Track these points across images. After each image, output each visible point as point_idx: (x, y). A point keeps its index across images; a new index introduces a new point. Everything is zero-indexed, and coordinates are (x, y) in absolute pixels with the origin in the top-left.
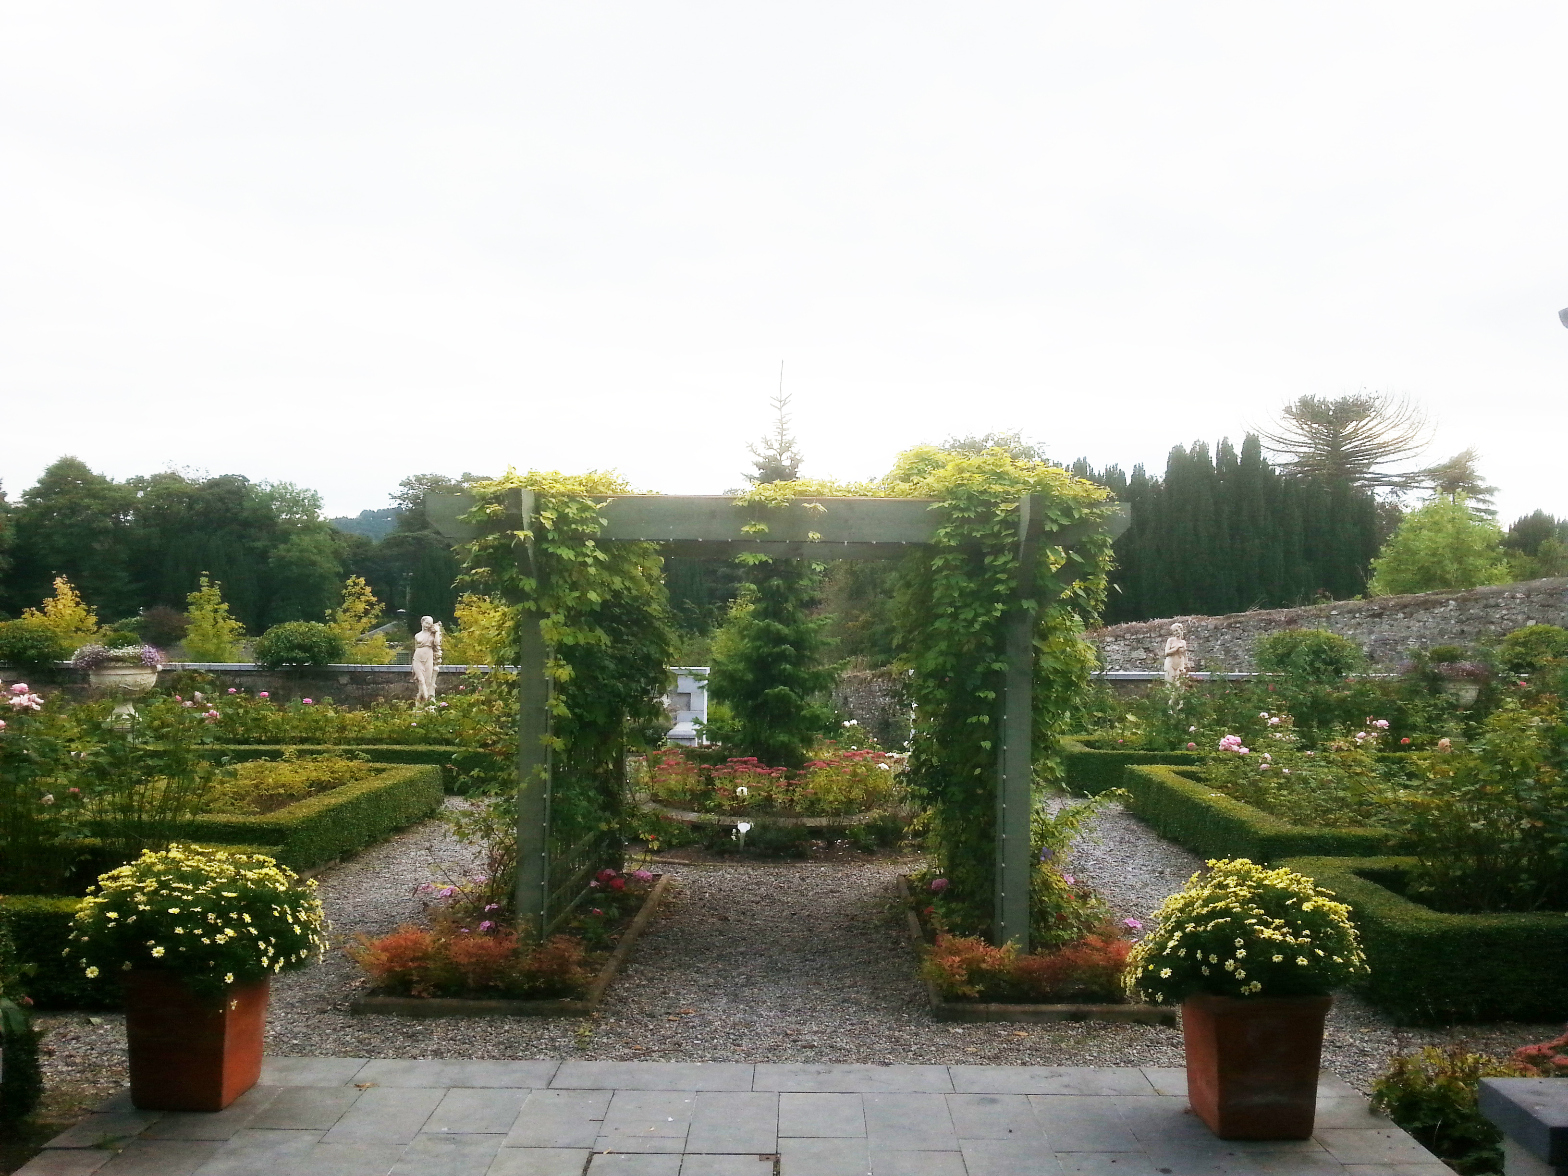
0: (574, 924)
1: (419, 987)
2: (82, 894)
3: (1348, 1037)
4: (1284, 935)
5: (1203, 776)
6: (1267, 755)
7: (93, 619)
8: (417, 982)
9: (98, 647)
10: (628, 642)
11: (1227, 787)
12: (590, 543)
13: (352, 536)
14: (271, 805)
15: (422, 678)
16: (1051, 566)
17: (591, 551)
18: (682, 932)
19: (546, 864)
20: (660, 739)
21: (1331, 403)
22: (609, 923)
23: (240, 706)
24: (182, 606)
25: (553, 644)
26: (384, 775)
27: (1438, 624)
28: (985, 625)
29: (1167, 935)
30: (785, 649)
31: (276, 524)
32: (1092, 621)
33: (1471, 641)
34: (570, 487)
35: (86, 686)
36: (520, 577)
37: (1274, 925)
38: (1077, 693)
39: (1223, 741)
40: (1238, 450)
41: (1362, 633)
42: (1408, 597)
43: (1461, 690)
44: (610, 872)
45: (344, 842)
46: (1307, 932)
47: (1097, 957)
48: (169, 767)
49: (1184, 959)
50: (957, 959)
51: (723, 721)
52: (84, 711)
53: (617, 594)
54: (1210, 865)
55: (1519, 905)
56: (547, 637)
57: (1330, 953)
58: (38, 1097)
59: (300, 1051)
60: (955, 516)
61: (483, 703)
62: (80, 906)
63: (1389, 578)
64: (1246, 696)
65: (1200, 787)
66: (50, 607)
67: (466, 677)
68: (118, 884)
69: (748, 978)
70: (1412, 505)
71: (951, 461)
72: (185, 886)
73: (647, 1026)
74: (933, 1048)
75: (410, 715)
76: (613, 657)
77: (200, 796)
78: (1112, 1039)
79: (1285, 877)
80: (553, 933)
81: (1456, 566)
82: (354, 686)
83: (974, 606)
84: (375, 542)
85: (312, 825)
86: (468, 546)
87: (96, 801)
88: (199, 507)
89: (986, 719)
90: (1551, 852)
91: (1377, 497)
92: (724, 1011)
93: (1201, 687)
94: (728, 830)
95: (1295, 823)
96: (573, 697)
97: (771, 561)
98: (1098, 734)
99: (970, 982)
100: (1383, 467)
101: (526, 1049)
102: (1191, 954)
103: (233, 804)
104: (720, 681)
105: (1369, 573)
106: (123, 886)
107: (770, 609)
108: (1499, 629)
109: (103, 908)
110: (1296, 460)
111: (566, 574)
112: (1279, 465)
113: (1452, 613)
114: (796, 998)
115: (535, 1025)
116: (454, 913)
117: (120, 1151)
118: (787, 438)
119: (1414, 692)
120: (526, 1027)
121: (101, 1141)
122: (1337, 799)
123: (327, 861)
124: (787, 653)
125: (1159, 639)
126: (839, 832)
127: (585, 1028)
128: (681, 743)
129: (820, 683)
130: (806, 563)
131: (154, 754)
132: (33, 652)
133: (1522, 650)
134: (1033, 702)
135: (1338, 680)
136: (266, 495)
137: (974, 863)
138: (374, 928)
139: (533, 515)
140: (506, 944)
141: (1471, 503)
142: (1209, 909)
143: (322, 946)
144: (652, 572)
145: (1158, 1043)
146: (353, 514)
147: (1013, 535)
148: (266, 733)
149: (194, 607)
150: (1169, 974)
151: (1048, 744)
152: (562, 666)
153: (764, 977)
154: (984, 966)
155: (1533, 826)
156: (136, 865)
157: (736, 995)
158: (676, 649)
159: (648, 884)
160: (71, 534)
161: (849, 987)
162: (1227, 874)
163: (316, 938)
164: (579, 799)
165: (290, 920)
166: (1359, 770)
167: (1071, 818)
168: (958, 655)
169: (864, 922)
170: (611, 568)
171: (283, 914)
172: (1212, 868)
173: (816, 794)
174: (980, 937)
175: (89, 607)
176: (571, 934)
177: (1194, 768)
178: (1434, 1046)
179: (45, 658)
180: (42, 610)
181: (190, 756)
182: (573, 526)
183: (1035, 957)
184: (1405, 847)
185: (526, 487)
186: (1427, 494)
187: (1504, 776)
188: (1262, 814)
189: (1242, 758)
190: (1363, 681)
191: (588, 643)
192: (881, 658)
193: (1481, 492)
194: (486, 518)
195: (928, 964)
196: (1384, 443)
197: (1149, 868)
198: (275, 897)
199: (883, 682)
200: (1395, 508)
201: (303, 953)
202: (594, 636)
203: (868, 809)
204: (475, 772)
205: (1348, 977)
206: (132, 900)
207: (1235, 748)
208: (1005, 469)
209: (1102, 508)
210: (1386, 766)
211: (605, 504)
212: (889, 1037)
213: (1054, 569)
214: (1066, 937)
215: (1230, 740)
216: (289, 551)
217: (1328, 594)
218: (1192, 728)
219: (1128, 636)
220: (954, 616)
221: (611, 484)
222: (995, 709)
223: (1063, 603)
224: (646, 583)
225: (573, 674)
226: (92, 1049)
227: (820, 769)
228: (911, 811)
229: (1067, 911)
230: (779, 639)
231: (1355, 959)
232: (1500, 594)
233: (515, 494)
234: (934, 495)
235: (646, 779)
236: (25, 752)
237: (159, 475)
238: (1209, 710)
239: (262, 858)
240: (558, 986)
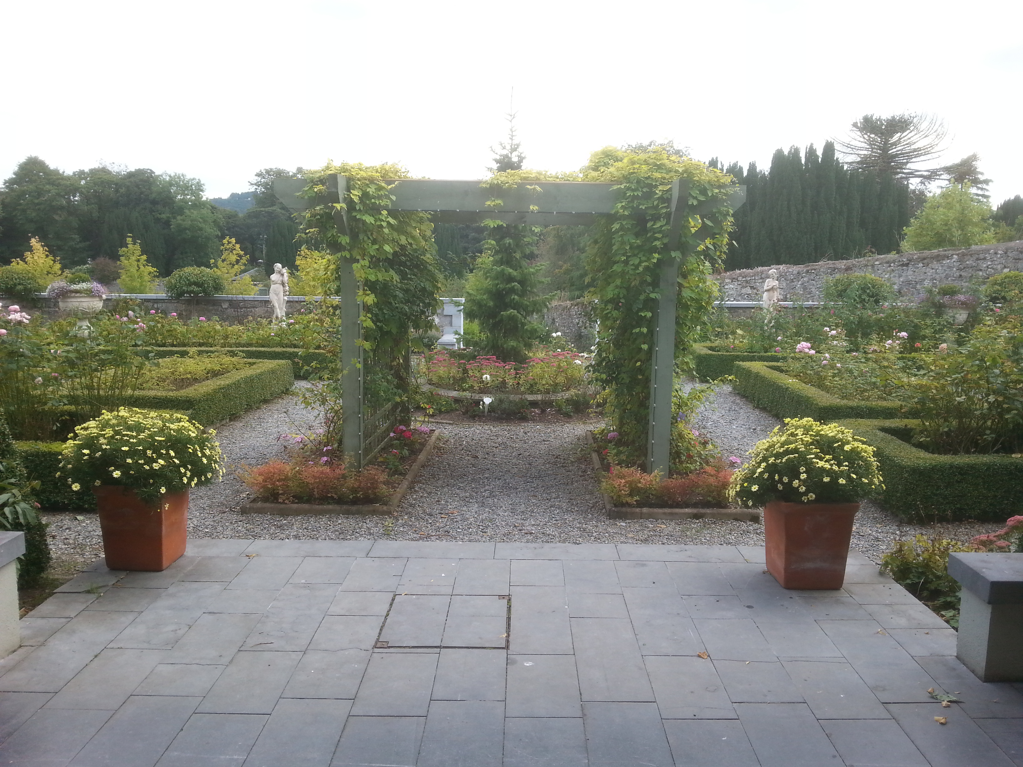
0: (380, 459)
1: (284, 497)
2: (65, 440)
3: (868, 530)
4: (831, 465)
5: (784, 369)
6: (827, 355)
7: (58, 266)
8: (281, 494)
9: (63, 284)
10: (411, 279)
11: (799, 376)
12: (385, 212)
13: (225, 211)
14: (183, 386)
15: (276, 305)
16: (691, 229)
17: (385, 217)
18: (449, 465)
19: (362, 421)
20: (433, 344)
21: (884, 120)
22: (403, 459)
23: (159, 322)
24: (116, 257)
25: (362, 280)
26: (254, 366)
27: (945, 270)
28: (647, 268)
29: (756, 465)
30: (514, 286)
31: (174, 202)
32: (717, 266)
33: (966, 282)
34: (370, 174)
35: (57, 309)
36: (339, 235)
37: (825, 459)
38: (705, 314)
39: (799, 346)
40: (820, 153)
41: (895, 276)
42: (927, 253)
43: (956, 313)
44: (403, 427)
45: (231, 409)
46: (847, 463)
47: (711, 480)
48: (115, 360)
49: (767, 479)
50: (623, 481)
51: (473, 334)
52: (57, 326)
53: (403, 247)
54: (786, 422)
55: (983, 450)
56: (358, 275)
57: (860, 477)
58: (49, 562)
59: (210, 536)
60: (628, 195)
61: (317, 320)
62: (65, 446)
63: (916, 239)
64: (816, 318)
65: (783, 376)
66: (29, 258)
67: (305, 303)
68: (88, 432)
69: (491, 492)
70: (933, 191)
71: (627, 156)
72: (131, 433)
73: (427, 520)
74: (607, 534)
75: (270, 329)
76: (401, 289)
77: (137, 379)
78: (720, 529)
79: (834, 430)
80: (367, 465)
81: (960, 232)
82: (232, 310)
83: (639, 256)
84: (241, 215)
85: (210, 398)
86: (303, 214)
87: (70, 382)
88: (123, 190)
89: (645, 330)
90: (1007, 417)
91: (910, 185)
92: (476, 512)
93: (787, 311)
94: (477, 403)
95: (843, 398)
96: (376, 315)
97: (505, 225)
98: (718, 342)
99: (631, 495)
100: (916, 165)
101: (353, 534)
102: (771, 477)
103: (158, 384)
104: (471, 307)
105: (902, 237)
106: (91, 433)
107: (504, 260)
108: (985, 274)
109: (80, 447)
110: (859, 159)
111: (369, 234)
112: (847, 163)
113: (955, 264)
114: (521, 505)
115: (358, 520)
116: (304, 453)
117: (102, 594)
118: (515, 142)
119: (925, 315)
120: (352, 521)
121: (89, 589)
122: (870, 384)
123: (221, 421)
124: (516, 288)
125: (761, 281)
126: (550, 404)
127: (389, 522)
128: (447, 347)
129: (537, 308)
130: (528, 228)
131: (104, 352)
132: (20, 287)
133: (999, 288)
134: (676, 320)
135: (876, 307)
136: (166, 182)
137: (635, 422)
138: (253, 462)
139: (345, 193)
140: (338, 471)
141: (974, 190)
142: (784, 449)
143: (220, 471)
144: (426, 233)
145: (748, 532)
146: (225, 196)
147: (667, 207)
148: (176, 339)
149: (124, 258)
150: (757, 489)
151: (685, 346)
152: (368, 295)
153: (501, 492)
154: (639, 485)
155: (996, 400)
156: (99, 420)
157: (483, 503)
158: (443, 284)
159: (427, 436)
160: (39, 209)
161: (555, 498)
162: (797, 428)
163: (217, 466)
164: (382, 381)
165: (200, 455)
166: (886, 364)
167: (698, 394)
168: (628, 289)
169: (564, 459)
170: (399, 229)
171: (195, 451)
172: (788, 424)
173: (534, 379)
174: (638, 468)
175: (55, 258)
176: (379, 466)
177: (779, 364)
178: (922, 534)
179: (28, 291)
180: (24, 260)
181: (128, 353)
182: (373, 200)
183: (672, 480)
184: (913, 414)
185: (340, 173)
186: (944, 183)
187: (980, 368)
188: (822, 393)
189: (811, 357)
190: (893, 308)
191: (385, 280)
192: (577, 293)
193: (981, 182)
194: (314, 195)
195: (604, 484)
196: (918, 148)
197: (747, 426)
198: (189, 440)
199: (578, 308)
200: (922, 193)
201: (209, 475)
202: (389, 275)
203: (568, 389)
204: (313, 364)
205: (870, 492)
206: (98, 442)
207: (807, 350)
208: (663, 161)
209: (728, 189)
210: (904, 362)
211: (393, 185)
212: (579, 528)
213: (693, 230)
214: (692, 468)
215: (804, 345)
216: (184, 220)
217: (873, 250)
218: (780, 338)
219: (740, 278)
220: (626, 262)
221: (397, 171)
222: (651, 323)
223: (699, 253)
224: (422, 240)
225: (375, 300)
226: (79, 535)
227: (536, 364)
228: (595, 390)
229: (694, 452)
230: (511, 279)
231: (876, 481)
232: (987, 251)
233: (333, 178)
234: (615, 180)
235: (424, 370)
236: (21, 350)
237: (95, 169)
238: (790, 326)
239: (179, 416)
240: (372, 496)
